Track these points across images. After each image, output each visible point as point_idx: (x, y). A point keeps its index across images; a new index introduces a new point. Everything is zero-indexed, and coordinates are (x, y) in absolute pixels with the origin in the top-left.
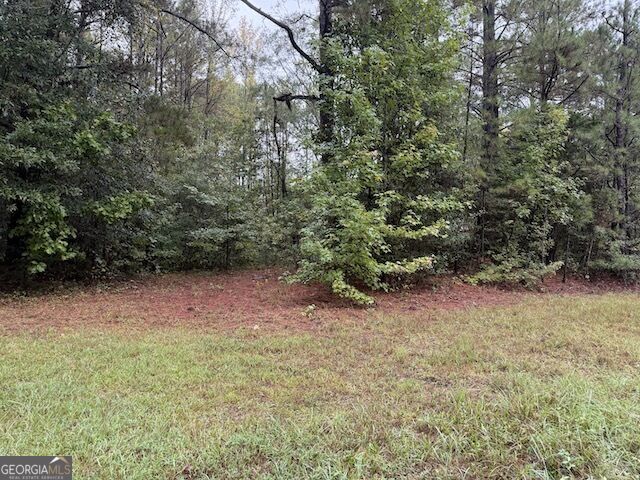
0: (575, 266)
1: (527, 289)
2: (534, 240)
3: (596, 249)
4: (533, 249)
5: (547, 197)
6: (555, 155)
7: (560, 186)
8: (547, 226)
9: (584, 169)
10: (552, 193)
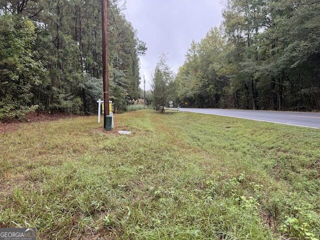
0: (43, 107)
1: (20, 121)
2: (21, 94)
3: (52, 98)
4: (21, 98)
5: (27, 69)
6: (30, 46)
7: (34, 64)
8: (29, 86)
9: (45, 57)
10: (30, 67)
